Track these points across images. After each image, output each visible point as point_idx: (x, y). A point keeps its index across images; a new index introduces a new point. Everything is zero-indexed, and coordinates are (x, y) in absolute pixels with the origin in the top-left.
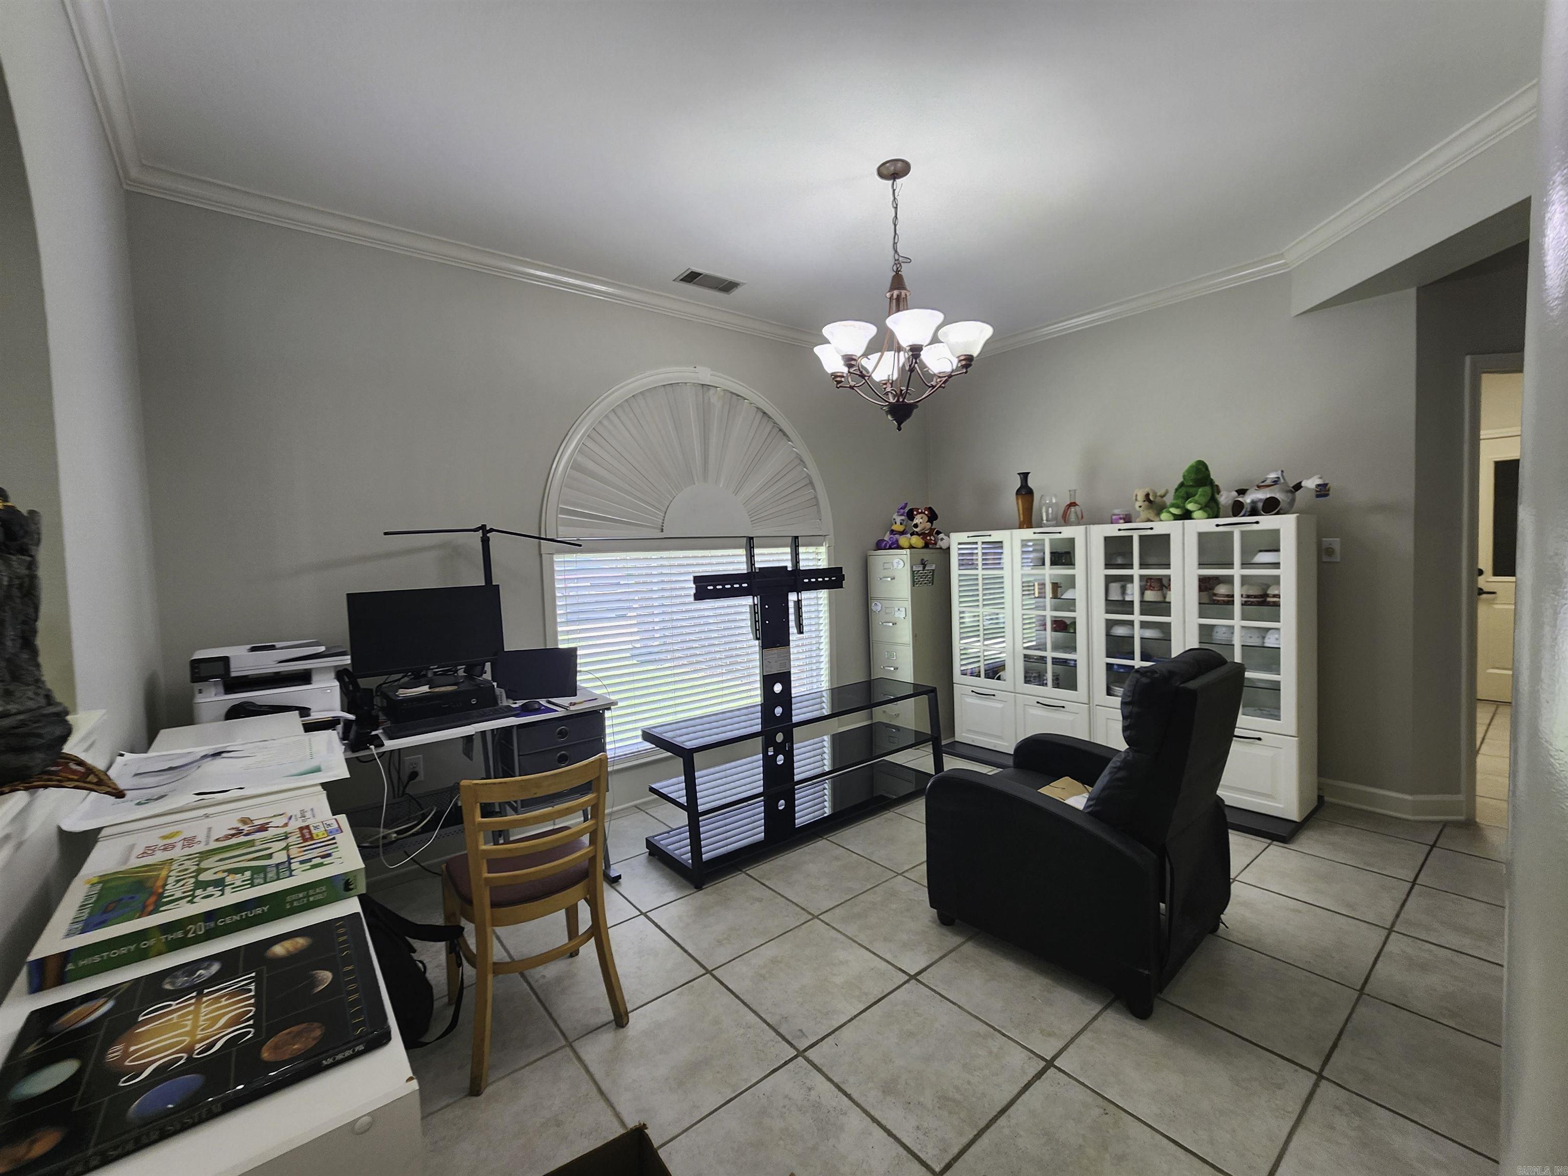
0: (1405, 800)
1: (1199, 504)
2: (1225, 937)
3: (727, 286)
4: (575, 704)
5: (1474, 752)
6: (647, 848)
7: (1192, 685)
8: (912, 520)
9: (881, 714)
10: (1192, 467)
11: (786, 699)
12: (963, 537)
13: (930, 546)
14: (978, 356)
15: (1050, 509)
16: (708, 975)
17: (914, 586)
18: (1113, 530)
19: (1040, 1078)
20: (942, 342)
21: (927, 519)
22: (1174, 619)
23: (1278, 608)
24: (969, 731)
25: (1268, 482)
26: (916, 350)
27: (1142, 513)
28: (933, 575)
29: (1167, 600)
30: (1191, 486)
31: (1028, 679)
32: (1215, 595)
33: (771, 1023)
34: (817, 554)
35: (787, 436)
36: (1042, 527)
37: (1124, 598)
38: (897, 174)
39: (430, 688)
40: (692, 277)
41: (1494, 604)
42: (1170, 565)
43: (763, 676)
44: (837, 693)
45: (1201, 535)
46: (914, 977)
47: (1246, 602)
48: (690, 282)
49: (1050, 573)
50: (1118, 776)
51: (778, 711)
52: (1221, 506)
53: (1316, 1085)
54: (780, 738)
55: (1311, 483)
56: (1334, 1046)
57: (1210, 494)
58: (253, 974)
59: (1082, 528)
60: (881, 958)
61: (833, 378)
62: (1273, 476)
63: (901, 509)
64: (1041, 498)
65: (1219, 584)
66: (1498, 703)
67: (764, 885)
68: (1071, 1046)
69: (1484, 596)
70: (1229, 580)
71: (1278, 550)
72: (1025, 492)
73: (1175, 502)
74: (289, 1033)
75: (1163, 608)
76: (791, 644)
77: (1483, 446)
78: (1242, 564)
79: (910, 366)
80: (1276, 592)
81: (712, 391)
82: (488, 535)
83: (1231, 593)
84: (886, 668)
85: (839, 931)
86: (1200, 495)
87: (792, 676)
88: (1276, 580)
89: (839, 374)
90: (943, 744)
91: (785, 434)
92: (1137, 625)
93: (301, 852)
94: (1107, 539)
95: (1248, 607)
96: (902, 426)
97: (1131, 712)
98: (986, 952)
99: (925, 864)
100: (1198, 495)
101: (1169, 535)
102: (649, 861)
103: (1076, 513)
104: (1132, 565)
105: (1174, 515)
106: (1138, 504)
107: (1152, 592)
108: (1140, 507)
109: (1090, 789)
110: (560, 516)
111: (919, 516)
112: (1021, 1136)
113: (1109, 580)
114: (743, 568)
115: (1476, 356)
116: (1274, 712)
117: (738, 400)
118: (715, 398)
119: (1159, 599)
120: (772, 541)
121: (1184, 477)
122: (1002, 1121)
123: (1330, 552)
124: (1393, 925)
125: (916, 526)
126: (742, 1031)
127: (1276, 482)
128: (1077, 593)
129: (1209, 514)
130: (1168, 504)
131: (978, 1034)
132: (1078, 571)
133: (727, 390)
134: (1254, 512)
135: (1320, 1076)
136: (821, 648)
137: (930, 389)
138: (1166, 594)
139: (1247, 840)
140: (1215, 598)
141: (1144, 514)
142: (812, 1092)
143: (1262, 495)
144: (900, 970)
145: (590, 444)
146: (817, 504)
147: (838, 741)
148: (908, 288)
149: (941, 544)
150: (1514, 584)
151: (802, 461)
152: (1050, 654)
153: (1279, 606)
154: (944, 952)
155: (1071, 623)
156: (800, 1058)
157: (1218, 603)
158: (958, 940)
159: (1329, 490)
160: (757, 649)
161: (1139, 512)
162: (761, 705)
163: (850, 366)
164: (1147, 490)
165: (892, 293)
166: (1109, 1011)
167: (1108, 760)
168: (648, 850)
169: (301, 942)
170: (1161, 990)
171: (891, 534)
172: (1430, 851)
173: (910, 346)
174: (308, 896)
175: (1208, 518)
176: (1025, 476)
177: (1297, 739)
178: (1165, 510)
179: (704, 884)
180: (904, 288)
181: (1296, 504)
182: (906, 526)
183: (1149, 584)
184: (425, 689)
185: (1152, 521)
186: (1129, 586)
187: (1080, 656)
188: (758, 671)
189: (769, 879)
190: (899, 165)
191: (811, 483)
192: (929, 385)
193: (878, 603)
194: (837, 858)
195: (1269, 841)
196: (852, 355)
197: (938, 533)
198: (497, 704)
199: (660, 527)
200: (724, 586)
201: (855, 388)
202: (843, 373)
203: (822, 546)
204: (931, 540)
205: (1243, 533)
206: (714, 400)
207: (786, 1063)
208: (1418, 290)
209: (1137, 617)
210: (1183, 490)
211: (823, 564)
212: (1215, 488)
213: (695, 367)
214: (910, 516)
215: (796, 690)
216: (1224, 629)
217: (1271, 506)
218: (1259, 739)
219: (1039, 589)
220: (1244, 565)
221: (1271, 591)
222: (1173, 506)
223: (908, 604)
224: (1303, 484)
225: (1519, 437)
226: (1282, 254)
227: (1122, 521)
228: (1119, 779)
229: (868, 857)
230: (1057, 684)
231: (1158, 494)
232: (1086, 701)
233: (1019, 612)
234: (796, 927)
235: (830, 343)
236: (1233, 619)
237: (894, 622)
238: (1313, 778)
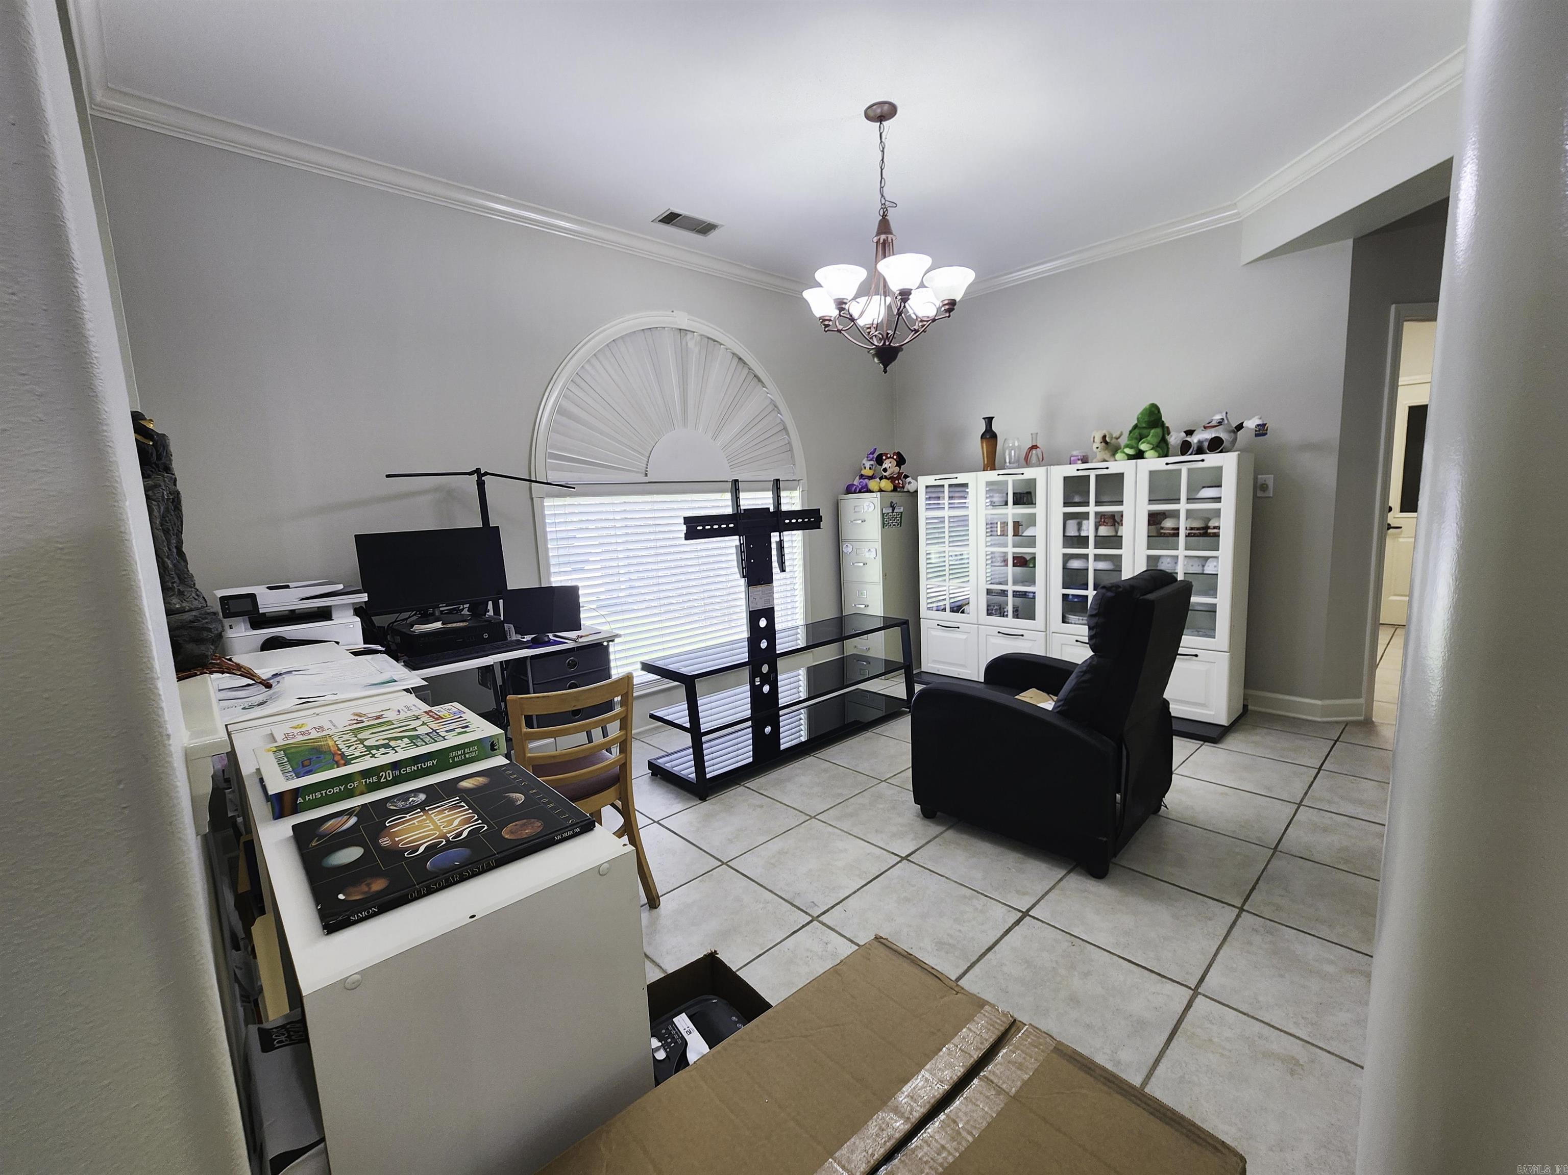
0: (1315, 705)
1: (1151, 444)
2: (1165, 816)
3: (705, 228)
4: (581, 637)
5: (1374, 666)
6: (649, 769)
7: (1150, 597)
8: (881, 465)
9: (853, 646)
10: (1145, 409)
11: (770, 633)
12: (930, 480)
13: (898, 490)
14: (960, 301)
15: (1013, 452)
16: (724, 866)
17: (884, 527)
18: (1071, 470)
19: (1018, 925)
20: (927, 287)
21: (895, 463)
22: (1125, 552)
23: (1217, 538)
24: (935, 661)
25: (1214, 423)
26: (905, 295)
27: (1098, 453)
28: (901, 517)
29: (1119, 534)
30: (1144, 428)
31: (990, 612)
32: (1162, 528)
33: (786, 898)
34: (791, 498)
35: (762, 382)
36: (1005, 469)
37: (1080, 534)
38: (884, 117)
39: (443, 624)
40: (670, 218)
41: (1400, 537)
42: (1122, 501)
43: (750, 611)
44: (811, 628)
45: (1152, 473)
46: (906, 858)
47: (1189, 534)
48: (669, 223)
49: (1012, 512)
50: (1083, 678)
51: (764, 644)
52: (1170, 446)
53: (1238, 916)
54: (765, 669)
55: (1251, 424)
56: (1253, 888)
57: (1161, 436)
58: (458, 798)
59: (1042, 470)
60: (875, 846)
61: (821, 322)
62: (1218, 417)
63: (870, 454)
64: (1004, 442)
65: (1166, 518)
66: (1396, 627)
67: (762, 794)
68: (1042, 901)
69: (1391, 530)
70: (1175, 514)
71: (1220, 486)
72: (989, 436)
73: (1128, 443)
74: (516, 825)
75: (1115, 541)
76: (775, 583)
77: (1401, 391)
78: (1188, 499)
79: (898, 310)
80: (1217, 525)
81: (689, 336)
82: (483, 478)
83: (1177, 526)
84: (857, 606)
85: (835, 827)
86: (1152, 436)
87: (776, 613)
88: (1217, 513)
89: (827, 318)
90: (914, 673)
91: (759, 380)
92: (1091, 558)
93: (439, 726)
94: (1066, 479)
95: (1192, 538)
96: (887, 368)
97: (1097, 623)
98: (964, 836)
99: (911, 769)
100: (1150, 436)
101: (1123, 474)
102: (653, 780)
103: (1037, 455)
104: (1089, 502)
105: (1128, 455)
106: (1095, 446)
107: (1106, 527)
108: (1097, 448)
109: (1055, 698)
110: (548, 460)
111: (888, 461)
112: (1005, 965)
113: (1067, 517)
114: (729, 511)
115: (1400, 305)
116: (1209, 631)
117: (715, 345)
118: (692, 343)
119: (1113, 534)
120: (756, 486)
121: (1138, 419)
122: (990, 955)
123: (1264, 487)
124: (1302, 801)
125: (885, 470)
126: (761, 906)
127: (1220, 423)
128: (1038, 531)
129: (1159, 454)
130: (1122, 445)
131: (965, 897)
132: (1039, 509)
133: (703, 335)
134: (1200, 451)
135: (1242, 910)
136: (795, 588)
137: (913, 333)
138: (1118, 529)
139: (1183, 742)
140: (1162, 531)
141: (1100, 455)
142: (829, 946)
143: (1208, 435)
144: (893, 853)
145: (573, 388)
146: (791, 450)
147: (813, 673)
148: (894, 233)
149: (908, 487)
150: (1416, 519)
151: (776, 406)
152: (1010, 588)
153: (1219, 536)
154: (929, 839)
155: (1030, 559)
156: (815, 922)
157: (1165, 535)
158: (939, 829)
159: (1267, 430)
160: (743, 589)
161: (1096, 453)
162: (748, 638)
163: (841, 309)
164: (1104, 432)
165: (879, 237)
166: (1072, 874)
167: (1071, 673)
168: (651, 771)
169: (481, 780)
170: (1115, 855)
171: (860, 479)
172: (1334, 744)
173: (900, 290)
174: (465, 754)
175: (1159, 457)
176: (989, 420)
177: (1228, 654)
178: (1119, 451)
179: (708, 796)
180: (891, 233)
181: (1236, 444)
182: (875, 471)
183: (1103, 520)
184: (438, 625)
185: (1107, 461)
186: (1085, 522)
187: (1038, 588)
188: (744, 608)
189: (766, 790)
190: (886, 107)
191: (785, 429)
192: (912, 329)
193: (849, 545)
194: (825, 771)
195: (1202, 743)
196: (844, 299)
197: (906, 477)
198: (506, 639)
199: (644, 471)
200: (712, 527)
201: (842, 332)
202: (831, 317)
203: (797, 490)
204: (899, 483)
205: (1189, 470)
206: (691, 344)
207: (803, 926)
208: (1356, 242)
209: (1091, 551)
210: (1137, 431)
211: (797, 507)
212: (1166, 429)
213: (673, 312)
214: (880, 460)
215: (780, 624)
216: (1169, 560)
217: (1216, 445)
218: (1196, 656)
219: (1001, 527)
220: (1190, 500)
221: (1212, 524)
222: (1127, 446)
223: (878, 546)
224: (1244, 425)
225: (1430, 384)
226: (1235, 204)
227: (1080, 462)
228: (1084, 682)
229: (853, 769)
230: (1016, 615)
231: (1114, 436)
232: (1043, 629)
233: (983, 550)
234: (797, 826)
235: (822, 286)
236: (1178, 550)
237: (865, 562)
238: (1240, 691)
